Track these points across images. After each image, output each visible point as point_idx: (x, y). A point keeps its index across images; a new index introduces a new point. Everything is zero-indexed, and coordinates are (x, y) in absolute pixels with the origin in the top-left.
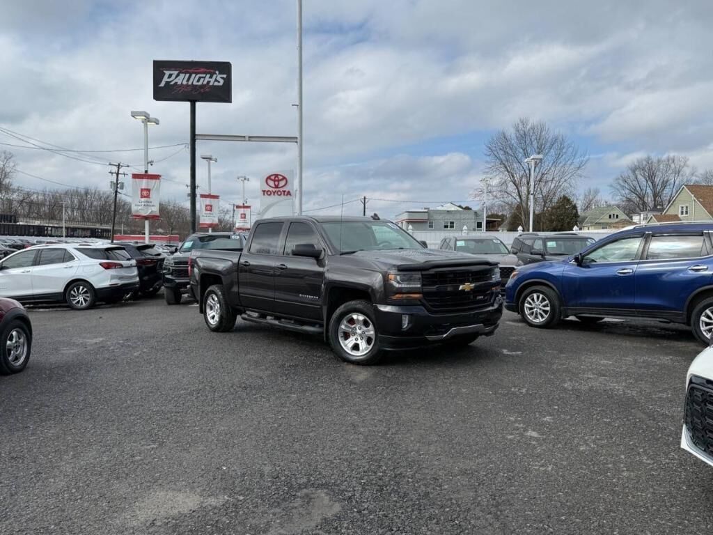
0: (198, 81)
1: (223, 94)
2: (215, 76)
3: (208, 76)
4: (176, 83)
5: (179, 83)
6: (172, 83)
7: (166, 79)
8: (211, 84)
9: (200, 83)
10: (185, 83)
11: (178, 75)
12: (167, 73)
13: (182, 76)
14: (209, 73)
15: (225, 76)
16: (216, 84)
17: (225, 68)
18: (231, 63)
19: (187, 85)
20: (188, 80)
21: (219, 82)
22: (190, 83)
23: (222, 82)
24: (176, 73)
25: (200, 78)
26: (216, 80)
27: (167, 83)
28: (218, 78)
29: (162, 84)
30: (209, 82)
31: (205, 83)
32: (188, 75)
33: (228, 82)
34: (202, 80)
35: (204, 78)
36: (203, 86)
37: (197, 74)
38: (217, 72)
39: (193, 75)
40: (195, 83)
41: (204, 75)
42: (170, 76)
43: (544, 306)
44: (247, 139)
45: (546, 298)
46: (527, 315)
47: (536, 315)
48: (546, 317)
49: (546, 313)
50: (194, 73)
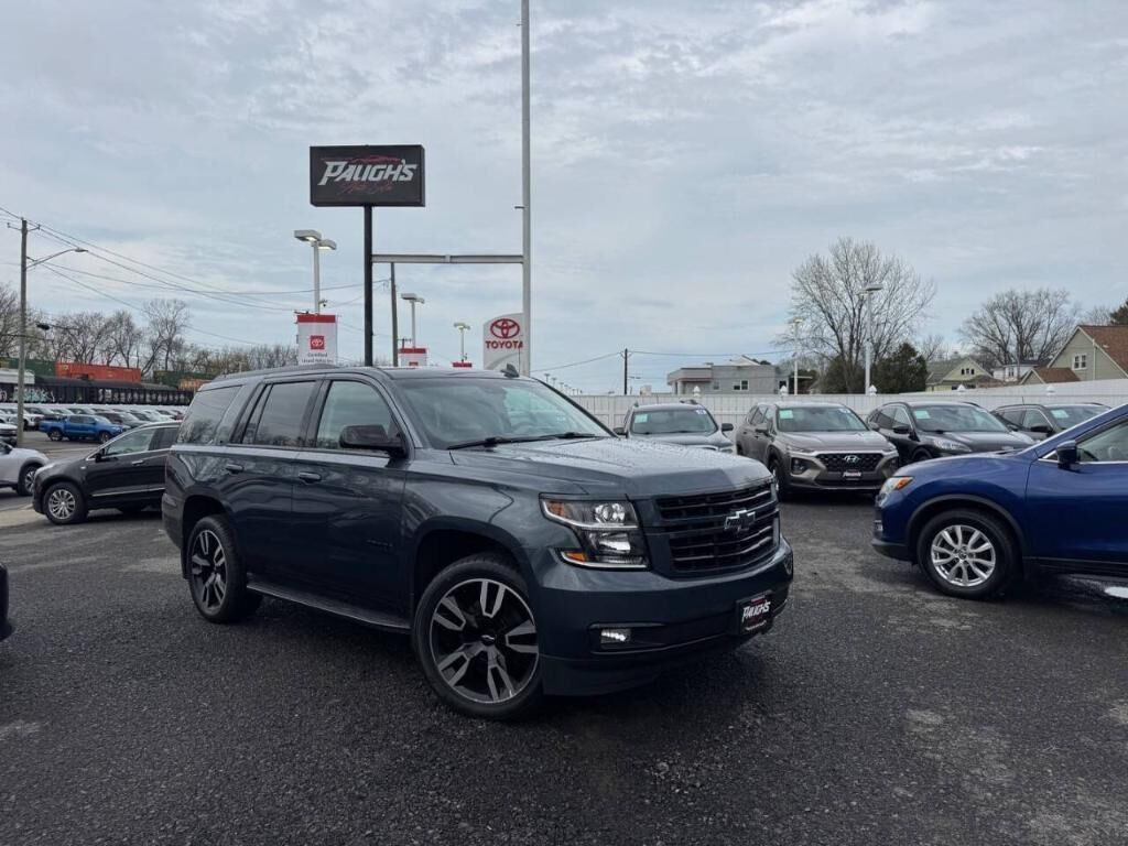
0: (376, 176)
1: (411, 194)
2: (400, 167)
3: (390, 167)
4: (344, 179)
5: (348, 179)
6: (338, 180)
7: (328, 173)
8: (395, 179)
9: (379, 178)
10: (356, 178)
11: (346, 168)
12: (331, 165)
13: (352, 168)
14: (387, 163)
15: (414, 166)
16: (402, 178)
17: (414, 154)
18: (424, 146)
19: (360, 183)
20: (361, 175)
21: (406, 176)
22: (364, 179)
23: (411, 174)
24: (344, 164)
25: (378, 170)
26: (402, 173)
27: (330, 179)
28: (406, 171)
29: (323, 182)
30: (391, 176)
31: (386, 177)
32: (360, 167)
33: (419, 175)
34: (381, 173)
35: (385, 170)
36: (382, 182)
37: (373, 164)
38: (403, 161)
39: (369, 167)
40: (371, 178)
41: (384, 167)
42: (335, 169)
43: (976, 545)
44: (448, 259)
45: (985, 538)
46: (938, 569)
47: (960, 569)
48: (986, 576)
49: (984, 569)
50: (370, 163)
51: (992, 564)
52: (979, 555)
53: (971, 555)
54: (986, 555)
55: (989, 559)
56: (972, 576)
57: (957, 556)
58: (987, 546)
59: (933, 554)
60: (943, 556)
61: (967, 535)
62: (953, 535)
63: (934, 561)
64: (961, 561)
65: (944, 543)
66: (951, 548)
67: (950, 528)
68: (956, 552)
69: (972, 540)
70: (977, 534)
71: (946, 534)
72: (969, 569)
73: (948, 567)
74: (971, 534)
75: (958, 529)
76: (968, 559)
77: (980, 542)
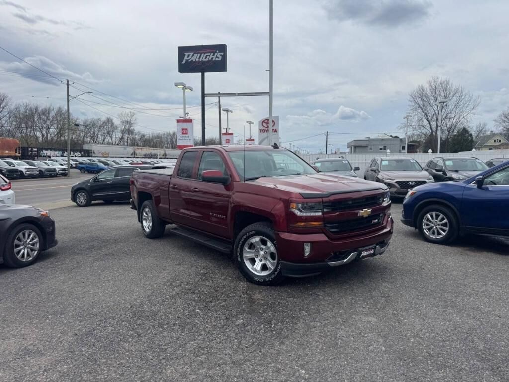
0: (206, 58)
1: (221, 66)
2: (216, 54)
3: (212, 54)
4: (192, 60)
5: (194, 60)
6: (190, 61)
7: (186, 58)
8: (214, 59)
9: (207, 59)
10: (197, 60)
11: (193, 55)
12: (187, 54)
13: (196, 55)
14: (211, 53)
15: (222, 54)
16: (217, 59)
17: (222, 48)
18: (226, 44)
19: (199, 61)
20: (199, 58)
21: (219, 58)
22: (201, 60)
23: (220, 57)
24: (192, 53)
25: (207, 56)
26: (217, 57)
27: (187, 61)
29: (184, 62)
30: (212, 58)
31: (210, 59)
32: (199, 55)
33: (224, 57)
34: (208, 57)
35: (209, 56)
36: (209, 61)
37: (205, 53)
38: (217, 51)
39: (203, 55)
40: (204, 60)
41: (209, 54)
42: (189, 56)
43: (441, 221)
44: (237, 95)
45: (445, 218)
46: (425, 231)
47: (434, 231)
48: (444, 234)
49: (444, 231)
50: (203, 53)
51: (447, 229)
52: (442, 225)
53: (439, 225)
54: (445, 225)
55: (446, 227)
56: (439, 234)
57: (433, 225)
58: (446, 221)
59: (423, 224)
60: (428, 225)
61: (437, 216)
62: (432, 216)
63: (424, 227)
64: (435, 227)
65: (428, 220)
66: (431, 222)
67: (430, 213)
68: (433, 223)
69: (440, 218)
70: (441, 216)
71: (429, 216)
72: (438, 231)
73: (429, 229)
74: (439, 216)
75: (434, 214)
76: (437, 226)
77: (443, 219)
